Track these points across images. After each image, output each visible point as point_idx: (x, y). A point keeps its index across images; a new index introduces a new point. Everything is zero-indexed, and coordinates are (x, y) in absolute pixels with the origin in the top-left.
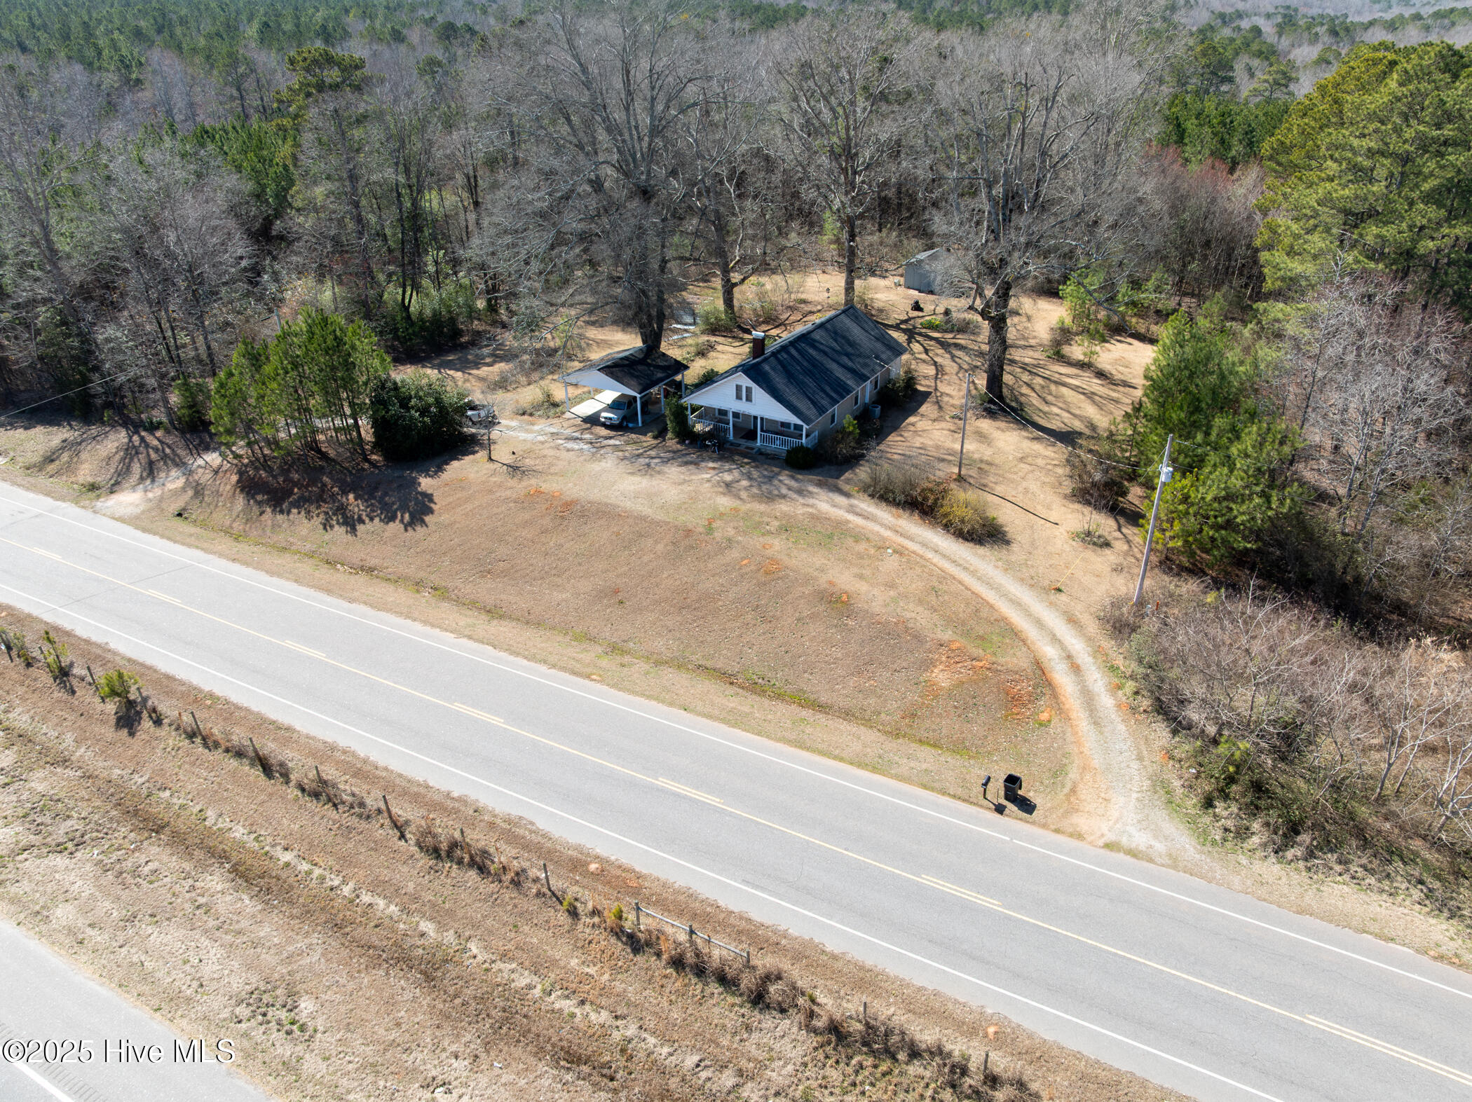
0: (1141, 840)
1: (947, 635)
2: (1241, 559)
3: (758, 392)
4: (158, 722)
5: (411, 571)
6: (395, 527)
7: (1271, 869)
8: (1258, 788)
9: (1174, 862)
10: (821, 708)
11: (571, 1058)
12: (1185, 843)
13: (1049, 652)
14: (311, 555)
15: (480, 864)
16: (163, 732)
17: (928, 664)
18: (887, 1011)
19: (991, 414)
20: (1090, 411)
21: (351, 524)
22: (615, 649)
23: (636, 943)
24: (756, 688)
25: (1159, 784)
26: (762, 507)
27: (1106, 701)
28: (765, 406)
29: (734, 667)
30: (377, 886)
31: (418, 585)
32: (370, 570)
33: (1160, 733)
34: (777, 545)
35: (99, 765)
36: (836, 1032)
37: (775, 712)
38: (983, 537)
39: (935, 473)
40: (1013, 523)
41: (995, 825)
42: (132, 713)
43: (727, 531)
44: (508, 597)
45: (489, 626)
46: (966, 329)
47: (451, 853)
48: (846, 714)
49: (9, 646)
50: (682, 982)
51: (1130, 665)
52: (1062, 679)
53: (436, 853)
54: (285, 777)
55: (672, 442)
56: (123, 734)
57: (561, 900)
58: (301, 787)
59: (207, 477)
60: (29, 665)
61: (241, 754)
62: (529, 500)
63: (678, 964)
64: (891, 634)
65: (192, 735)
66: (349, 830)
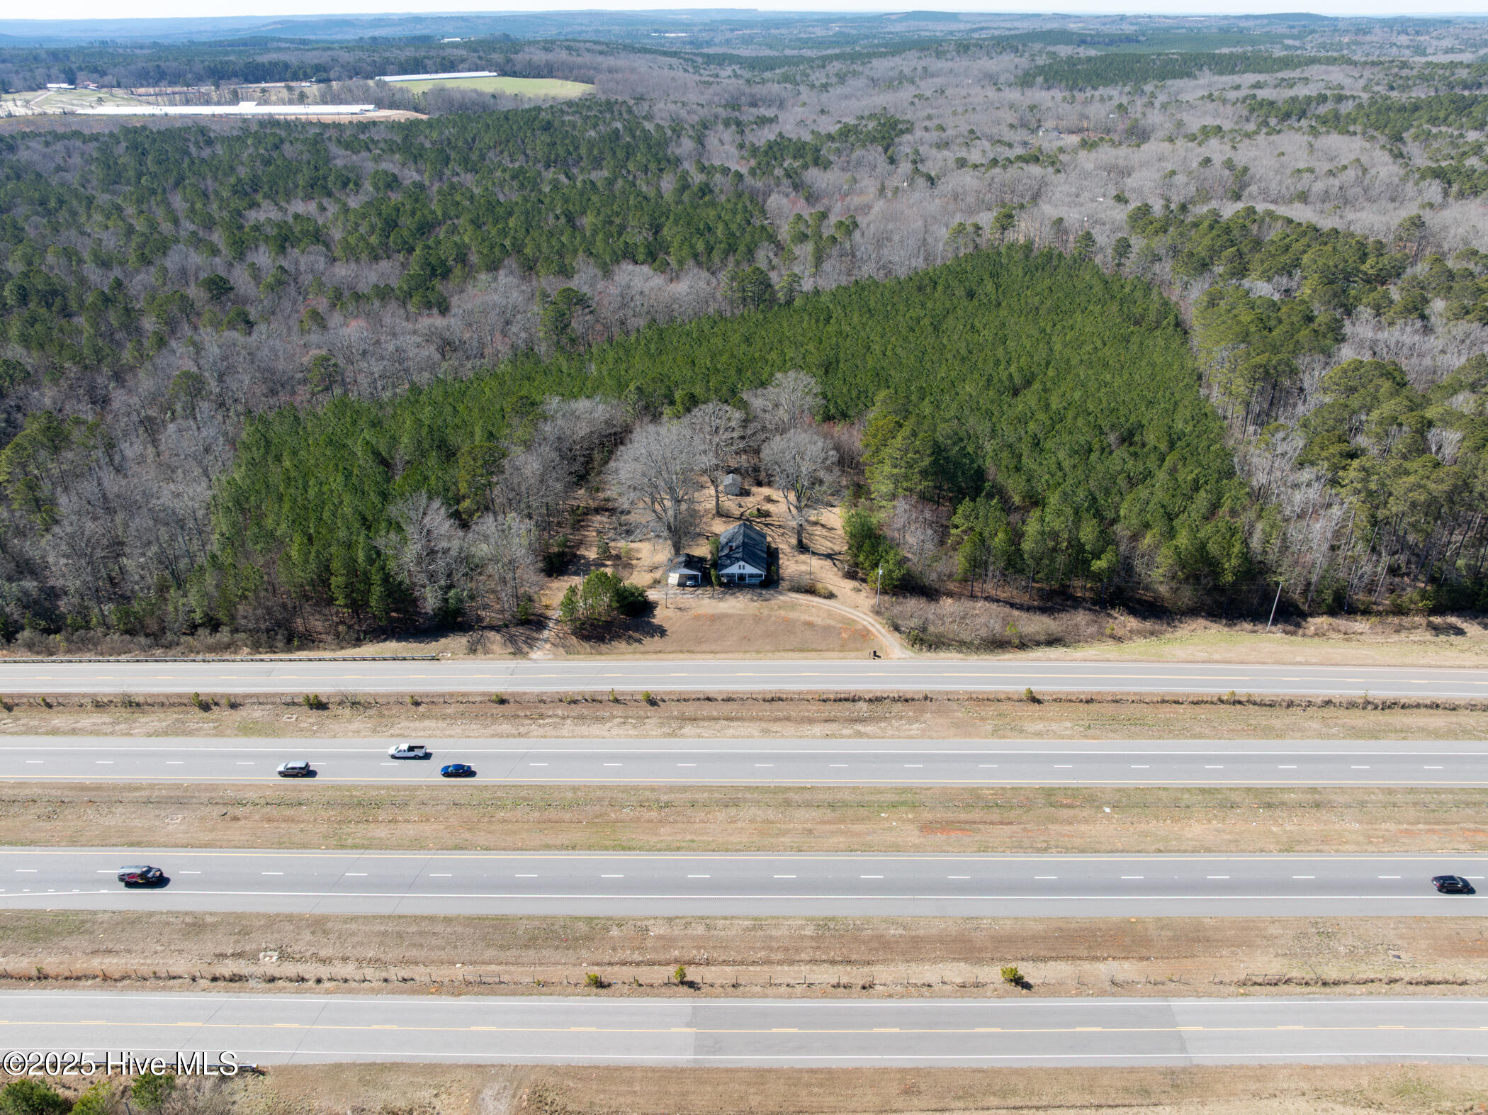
0: (904, 656)
2: (895, 587)
3: (747, 566)
4: (664, 701)
5: (675, 649)
6: (656, 638)
7: (929, 654)
8: (921, 640)
9: (912, 659)
10: (820, 651)
11: (826, 721)
12: (911, 654)
13: (865, 623)
14: (634, 653)
15: (780, 699)
16: (668, 702)
17: (840, 633)
18: (878, 694)
19: (802, 553)
20: (830, 544)
21: (640, 641)
22: (758, 652)
23: (824, 701)
24: (801, 650)
25: (902, 644)
26: (767, 603)
27: (883, 631)
28: (749, 570)
29: (792, 647)
31: (681, 652)
32: (661, 652)
33: (897, 635)
34: (782, 613)
35: (657, 715)
36: (870, 700)
37: (813, 654)
38: (831, 596)
39: (806, 580)
40: (835, 590)
41: (877, 661)
42: (652, 702)
43: (765, 612)
44: (713, 647)
45: (718, 656)
46: (767, 514)
47: (772, 700)
48: (827, 650)
49: (587, 700)
50: (838, 703)
51: (885, 621)
52: (871, 629)
53: (768, 701)
54: (715, 700)
55: (717, 588)
56: (654, 707)
57: (803, 699)
58: (723, 700)
59: (558, 640)
60: (601, 702)
61: (698, 699)
62: (697, 618)
63: (835, 700)
64: (827, 629)
65: (678, 701)
66: (743, 704)
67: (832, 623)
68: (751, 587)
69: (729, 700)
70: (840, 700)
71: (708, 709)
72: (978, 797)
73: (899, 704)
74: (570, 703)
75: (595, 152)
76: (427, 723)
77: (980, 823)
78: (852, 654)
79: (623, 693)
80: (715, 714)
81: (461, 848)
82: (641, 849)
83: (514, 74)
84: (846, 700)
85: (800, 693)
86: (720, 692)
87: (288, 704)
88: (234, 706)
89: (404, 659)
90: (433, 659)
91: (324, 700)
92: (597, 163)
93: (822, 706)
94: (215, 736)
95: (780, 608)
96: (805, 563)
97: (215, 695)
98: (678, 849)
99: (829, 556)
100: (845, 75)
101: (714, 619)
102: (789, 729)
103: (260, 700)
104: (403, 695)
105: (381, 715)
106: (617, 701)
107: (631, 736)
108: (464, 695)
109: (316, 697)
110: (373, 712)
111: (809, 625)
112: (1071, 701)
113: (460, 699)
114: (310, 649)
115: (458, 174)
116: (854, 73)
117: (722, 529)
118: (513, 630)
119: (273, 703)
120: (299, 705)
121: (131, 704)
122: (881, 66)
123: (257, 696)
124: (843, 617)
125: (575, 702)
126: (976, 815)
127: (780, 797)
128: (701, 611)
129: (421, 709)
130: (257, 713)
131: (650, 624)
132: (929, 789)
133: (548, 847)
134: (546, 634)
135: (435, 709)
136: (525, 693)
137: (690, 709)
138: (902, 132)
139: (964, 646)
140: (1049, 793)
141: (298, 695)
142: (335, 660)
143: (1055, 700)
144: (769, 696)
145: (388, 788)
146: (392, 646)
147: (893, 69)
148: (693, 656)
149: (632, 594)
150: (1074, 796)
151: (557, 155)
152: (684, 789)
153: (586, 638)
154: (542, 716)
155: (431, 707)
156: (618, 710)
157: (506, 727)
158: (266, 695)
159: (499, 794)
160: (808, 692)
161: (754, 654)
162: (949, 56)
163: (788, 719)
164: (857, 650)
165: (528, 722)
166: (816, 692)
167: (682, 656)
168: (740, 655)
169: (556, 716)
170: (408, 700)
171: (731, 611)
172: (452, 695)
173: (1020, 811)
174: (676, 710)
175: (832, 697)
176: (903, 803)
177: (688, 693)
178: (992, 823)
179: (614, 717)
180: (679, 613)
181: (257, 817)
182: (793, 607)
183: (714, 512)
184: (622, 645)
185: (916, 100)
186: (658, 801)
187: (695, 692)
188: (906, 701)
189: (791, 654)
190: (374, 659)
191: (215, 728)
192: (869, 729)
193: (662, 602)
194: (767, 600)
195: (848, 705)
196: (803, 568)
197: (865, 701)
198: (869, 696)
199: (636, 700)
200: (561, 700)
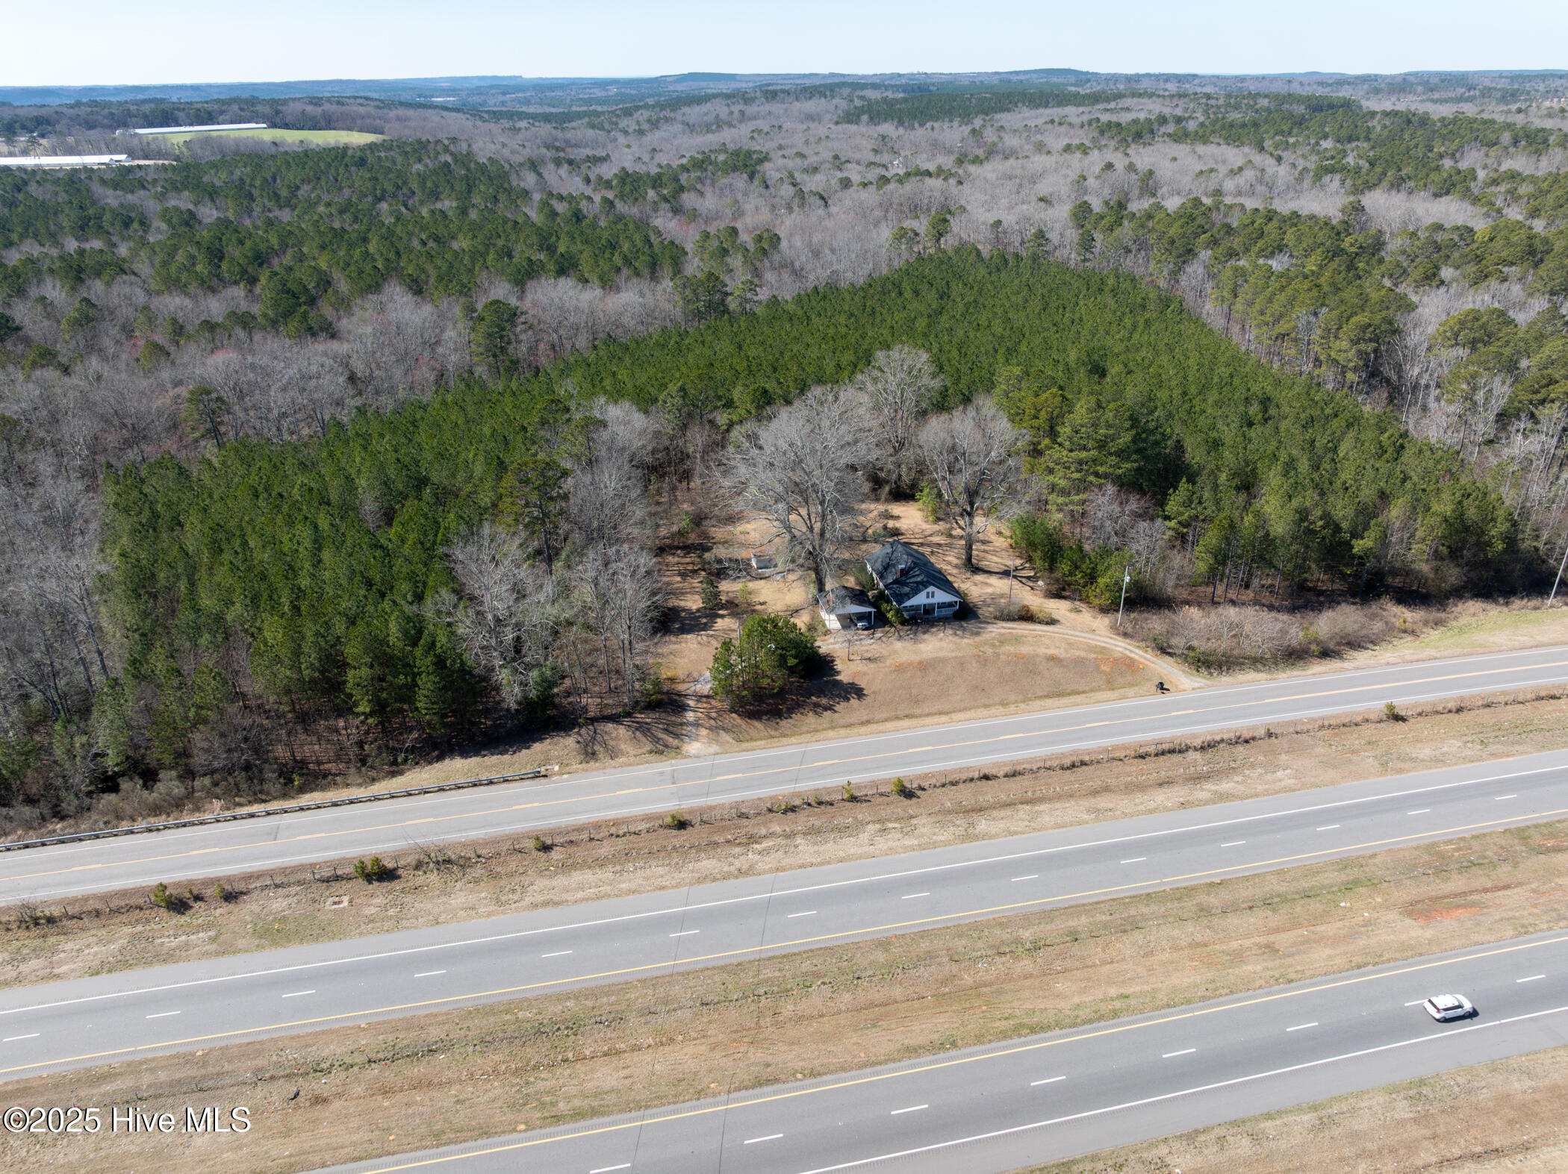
0: (1197, 685)
1: (1093, 655)
3: (938, 592)
4: (923, 789)
5: (884, 715)
6: (854, 703)
7: (1226, 678)
8: (1202, 662)
9: (1210, 687)
10: (1084, 692)
11: (1160, 785)
12: (1205, 681)
13: (1120, 649)
15: (1083, 763)
16: (930, 791)
17: (1098, 667)
18: (1206, 739)
19: (976, 573)
20: (999, 560)
21: (829, 708)
22: (1003, 704)
23: (1142, 757)
24: (1060, 695)
25: (1184, 671)
26: (980, 638)
27: (1148, 656)
28: (941, 597)
29: (1046, 693)
30: (1065, 783)
31: (897, 718)
33: (1168, 658)
34: (1009, 648)
35: (921, 811)
36: (1202, 748)
37: (1078, 698)
38: (1052, 622)
39: (1006, 604)
40: (1055, 616)
42: (906, 793)
44: (938, 707)
46: (899, 532)
47: (1073, 766)
48: (1092, 691)
49: (809, 805)
50: (1162, 758)
51: (1143, 644)
52: (1132, 655)
53: (1068, 768)
54: (996, 777)
55: (899, 627)
56: (914, 800)
57: (1114, 759)
58: (1006, 776)
59: (713, 722)
60: (832, 804)
61: (972, 780)
62: (900, 669)
63: (1156, 755)
64: (1079, 662)
65: (943, 786)
66: (1036, 778)
67: (1082, 654)
68: (945, 620)
69: (1014, 774)
70: (1163, 753)
71: (989, 793)
72: (1441, 856)
73: (1240, 748)
74: (785, 812)
75: (429, 184)
76: (577, 877)
77: (1471, 892)
78: (1131, 692)
80: (1003, 797)
81: (769, 1082)
82: (1059, 1025)
83: (286, 126)
84: (1172, 751)
85: (1105, 751)
86: (998, 765)
87: (327, 880)
88: (230, 897)
89: (491, 783)
90: (537, 776)
91: (390, 865)
92: (435, 195)
93: (1141, 765)
94: (219, 954)
95: (1000, 642)
96: (988, 584)
97: (191, 883)
98: (1115, 1014)
99: (1006, 573)
100: (658, 121)
101: (924, 667)
102: (1123, 803)
103: (278, 880)
104: (516, 838)
105: (494, 876)
106: (854, 799)
107: (912, 848)
108: (616, 823)
109: (377, 861)
110: (478, 871)
111: (1052, 658)
112: (1437, 712)
113: (613, 830)
114: (323, 789)
115: (270, 210)
116: (667, 120)
118: (640, 717)
119: (299, 883)
120: (348, 878)
121: (36, 922)
122: (693, 113)
123: (270, 874)
124: (1088, 645)
125: (793, 809)
126: (1457, 883)
127: (1189, 904)
128: (899, 660)
129: (556, 854)
130: (279, 903)
131: (838, 684)
132: (1374, 856)
133: (912, 1051)
134: (690, 716)
135: (580, 853)
136: (712, 808)
137: (965, 795)
138: (761, 161)
139: (1256, 662)
140: (1521, 834)
141: (343, 862)
142: (377, 799)
143: (1420, 714)
144: (1068, 762)
145: (576, 996)
146: (457, 767)
147: (706, 114)
149: (806, 645)
150: (1553, 835)
151: (384, 190)
152: (1048, 915)
153: (753, 715)
154: (753, 839)
155: (572, 849)
156: (862, 812)
157: (708, 864)
158: (284, 871)
159: (767, 973)
160: (1115, 748)
162: (758, 102)
163: (1107, 789)
164: (1131, 685)
165: (737, 850)
166: (1124, 747)
169: (771, 835)
170: (530, 844)
171: (941, 654)
172: (597, 826)
173: (1506, 868)
174: (947, 798)
175: (1152, 749)
176: (1356, 883)
177: (951, 772)
178: (1486, 890)
179: (863, 824)
180: (871, 666)
181: (359, 1090)
182: (1018, 640)
184: (811, 719)
185: (755, 135)
186: (1018, 941)
187: (961, 770)
188: (1247, 741)
189: (1049, 702)
190: (441, 790)
191: (213, 940)
192: (1225, 786)
193: (839, 653)
194: (978, 634)
195: (1176, 758)
196: (990, 590)
197: (1196, 749)
198: (1198, 743)
199: (882, 795)
200: (770, 810)
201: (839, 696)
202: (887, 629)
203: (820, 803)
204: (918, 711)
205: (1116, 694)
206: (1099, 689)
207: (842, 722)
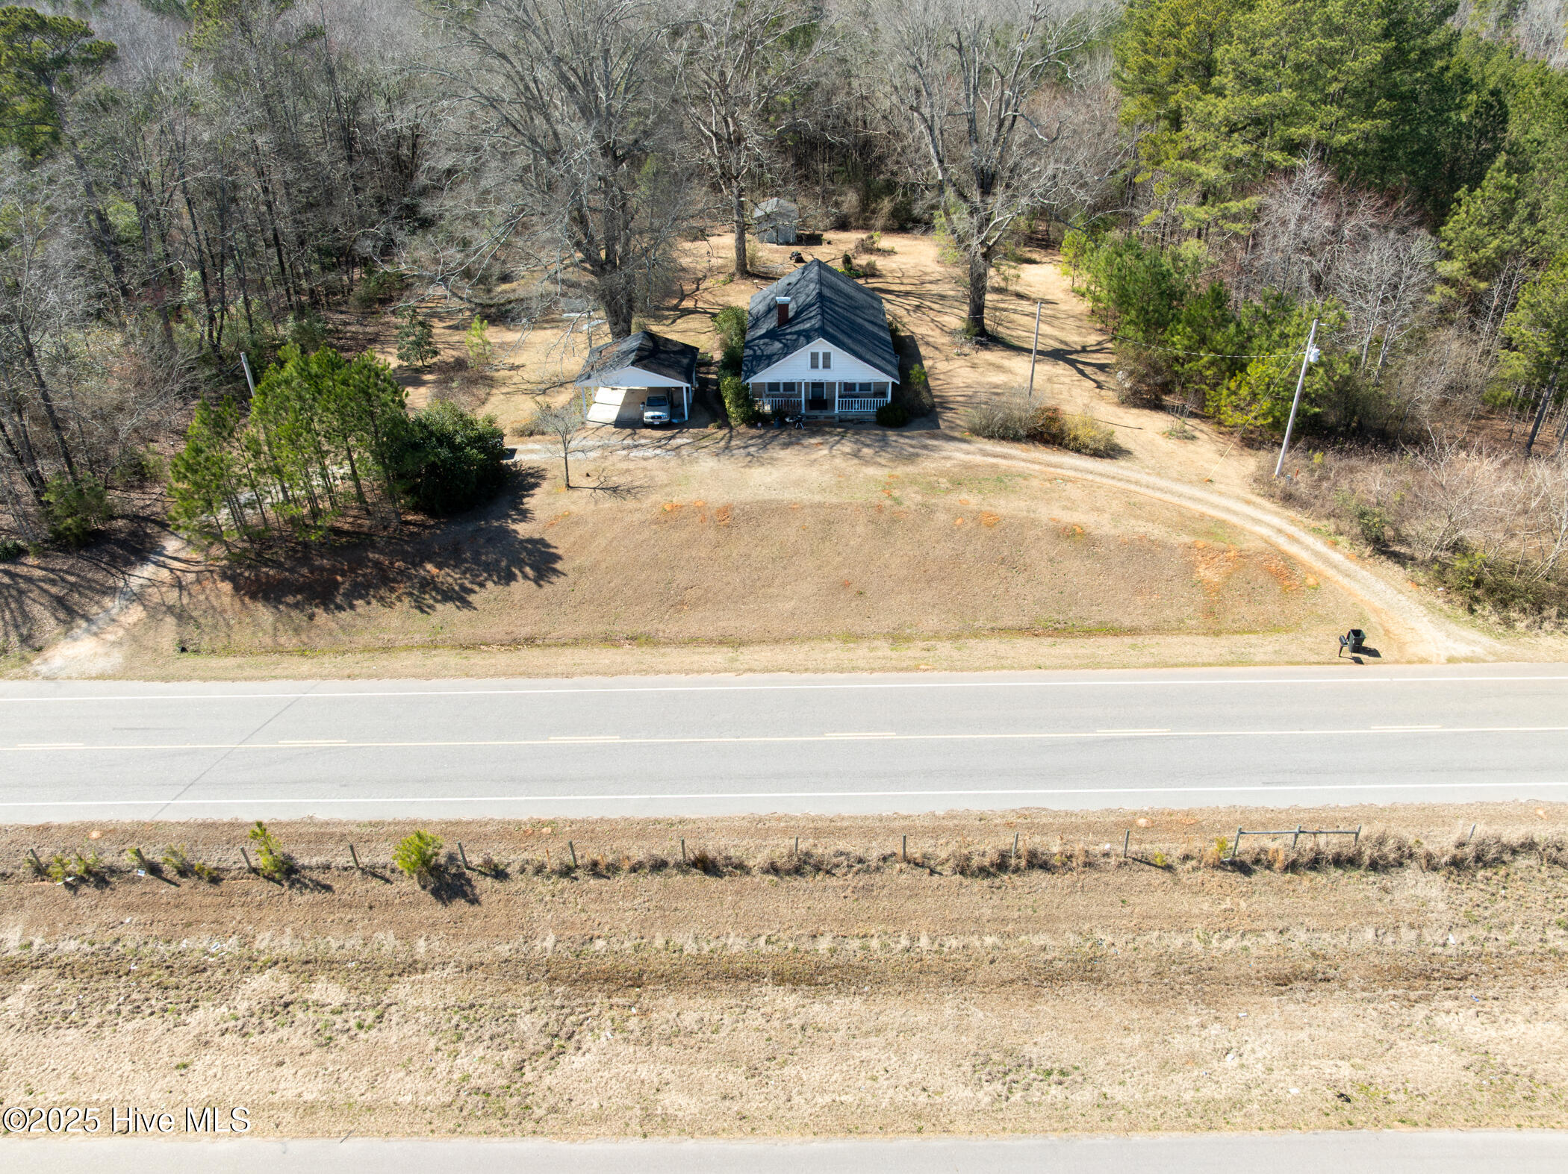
0: (1462, 650)
1: (1187, 539)
3: (839, 356)
4: (500, 874)
5: (580, 630)
9: (1499, 658)
10: (1133, 631)
11: (1283, 982)
13: (1264, 531)
14: (433, 645)
15: (1037, 862)
16: (518, 883)
17: (1190, 568)
19: (984, 346)
20: (1049, 330)
21: (459, 597)
22: (897, 638)
23: (1242, 867)
24: (1061, 631)
25: (1430, 607)
26: (910, 469)
27: (1336, 557)
28: (845, 369)
29: (1026, 622)
30: (953, 927)
31: (608, 640)
32: (530, 641)
33: (1391, 568)
34: (971, 500)
35: (461, 950)
36: (1455, 864)
37: (1107, 646)
38: (1110, 451)
39: (1021, 408)
40: (1121, 439)
41: (1369, 673)
42: (445, 880)
43: (912, 498)
44: (729, 623)
45: (748, 655)
46: (871, 272)
47: (1002, 865)
48: (1156, 630)
49: (154, 869)
50: (1307, 880)
51: (1331, 525)
52: (1292, 549)
53: (984, 872)
54: (742, 868)
55: (743, 428)
56: (460, 906)
57: (1145, 861)
58: (773, 869)
59: (172, 596)
60: (215, 880)
61: (659, 866)
62: (672, 517)
63: (1292, 867)
64: (1141, 550)
65: (567, 872)
66: (868, 889)
67: (1157, 531)
68: (851, 425)
69: (802, 866)
70: (1316, 863)
74: (79, 882)
78: (1265, 646)
79: (321, 835)
84: (1345, 862)
85: (1127, 828)
86: (759, 827)
93: (1232, 895)
95: (957, 483)
96: (999, 368)
99: (1059, 355)
101: (732, 519)
102: (1120, 1050)
106: (288, 872)
111: (1070, 535)
117: (746, 297)
118: (33, 565)
124: (1180, 512)
125: (99, 878)
128: (684, 496)
131: (509, 535)
134: (144, 573)
144: (987, 850)
148: (647, 656)
149: (445, 439)
160: (1160, 823)
161: (884, 649)
163: (1089, 972)
164: (1271, 627)
166: (1191, 824)
167: (606, 656)
168: (833, 652)
171: (788, 496)
175: (1279, 846)
177: (614, 829)
179: (250, 964)
180: (609, 503)
182: (1002, 481)
183: (733, 269)
187: (643, 830)
189: (1024, 646)
192: (1522, 1034)
193: (556, 472)
194: (912, 458)
195: (1357, 886)
196: (998, 378)
197: (1431, 864)
198: (1443, 843)
199: (371, 872)
200: (41, 871)
201: (490, 568)
202: (711, 429)
203: (184, 871)
204: (671, 629)
205: (1223, 645)
206: (1177, 628)
207: (464, 632)
